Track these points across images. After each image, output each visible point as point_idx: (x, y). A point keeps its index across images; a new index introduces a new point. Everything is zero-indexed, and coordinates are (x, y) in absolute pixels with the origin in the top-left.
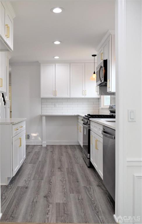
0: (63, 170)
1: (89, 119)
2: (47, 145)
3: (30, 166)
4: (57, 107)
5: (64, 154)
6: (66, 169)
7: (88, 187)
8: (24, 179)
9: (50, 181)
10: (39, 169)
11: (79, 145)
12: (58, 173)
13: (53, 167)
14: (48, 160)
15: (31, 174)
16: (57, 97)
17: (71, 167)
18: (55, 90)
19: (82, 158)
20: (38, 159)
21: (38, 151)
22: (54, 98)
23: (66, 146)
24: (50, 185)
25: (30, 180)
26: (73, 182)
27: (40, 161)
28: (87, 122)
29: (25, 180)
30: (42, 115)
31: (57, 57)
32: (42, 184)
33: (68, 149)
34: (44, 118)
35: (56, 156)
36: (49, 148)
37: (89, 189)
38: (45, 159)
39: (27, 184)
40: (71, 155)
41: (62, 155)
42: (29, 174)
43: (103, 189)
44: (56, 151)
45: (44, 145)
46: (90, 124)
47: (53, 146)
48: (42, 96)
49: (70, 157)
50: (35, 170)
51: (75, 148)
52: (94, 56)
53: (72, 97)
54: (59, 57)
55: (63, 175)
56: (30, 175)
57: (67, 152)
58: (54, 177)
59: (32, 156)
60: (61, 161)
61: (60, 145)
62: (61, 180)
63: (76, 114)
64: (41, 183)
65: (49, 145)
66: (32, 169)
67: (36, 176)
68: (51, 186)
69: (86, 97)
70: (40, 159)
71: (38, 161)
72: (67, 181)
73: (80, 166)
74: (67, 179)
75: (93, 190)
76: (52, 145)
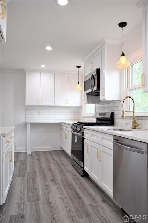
0: (58, 183)
1: (82, 127)
2: (31, 152)
3: (19, 180)
4: (41, 114)
5: (52, 161)
6: (60, 181)
7: (94, 205)
8: (16, 201)
9: (49, 201)
10: (31, 184)
11: (62, 150)
12: (54, 188)
13: (45, 180)
14: (37, 170)
15: (23, 191)
16: (42, 105)
17: (65, 178)
18: (39, 98)
19: (71, 165)
20: (26, 170)
21: (24, 159)
22: (39, 106)
23: (50, 152)
24: (51, 207)
25: (24, 203)
26: (75, 200)
27: (29, 173)
28: (80, 130)
29: (18, 203)
30: (27, 122)
31: (43, 66)
32: (41, 207)
33: (53, 155)
34: (29, 125)
35: (44, 165)
36: (34, 155)
37: (97, 207)
38: (33, 169)
39: (22, 209)
40: (59, 163)
41: (50, 163)
42: (20, 191)
43: (111, 206)
44: (43, 159)
45: (29, 153)
46: (84, 132)
47: (37, 153)
48: (27, 103)
49: (58, 165)
50: (27, 185)
51: (60, 154)
52: (79, 67)
53: (56, 105)
54: (45, 66)
55: (60, 190)
56: (22, 193)
57: (54, 159)
58: (51, 193)
59: (19, 166)
60: (51, 170)
61: (44, 151)
62: (61, 198)
63: (60, 121)
64: (39, 205)
65: (33, 152)
66: (23, 185)
67: (30, 194)
68: (52, 209)
69: (69, 105)
70: (28, 170)
71: (27, 173)
72: (68, 198)
73: (73, 176)
74: (66, 195)
75: (102, 209)
76: (35, 152)
